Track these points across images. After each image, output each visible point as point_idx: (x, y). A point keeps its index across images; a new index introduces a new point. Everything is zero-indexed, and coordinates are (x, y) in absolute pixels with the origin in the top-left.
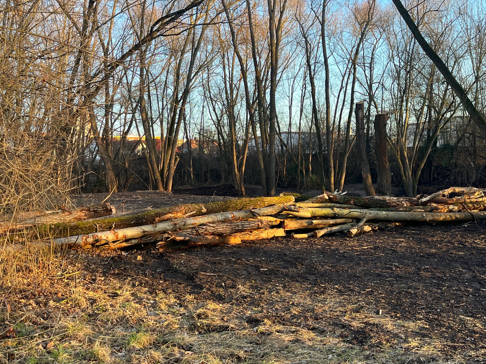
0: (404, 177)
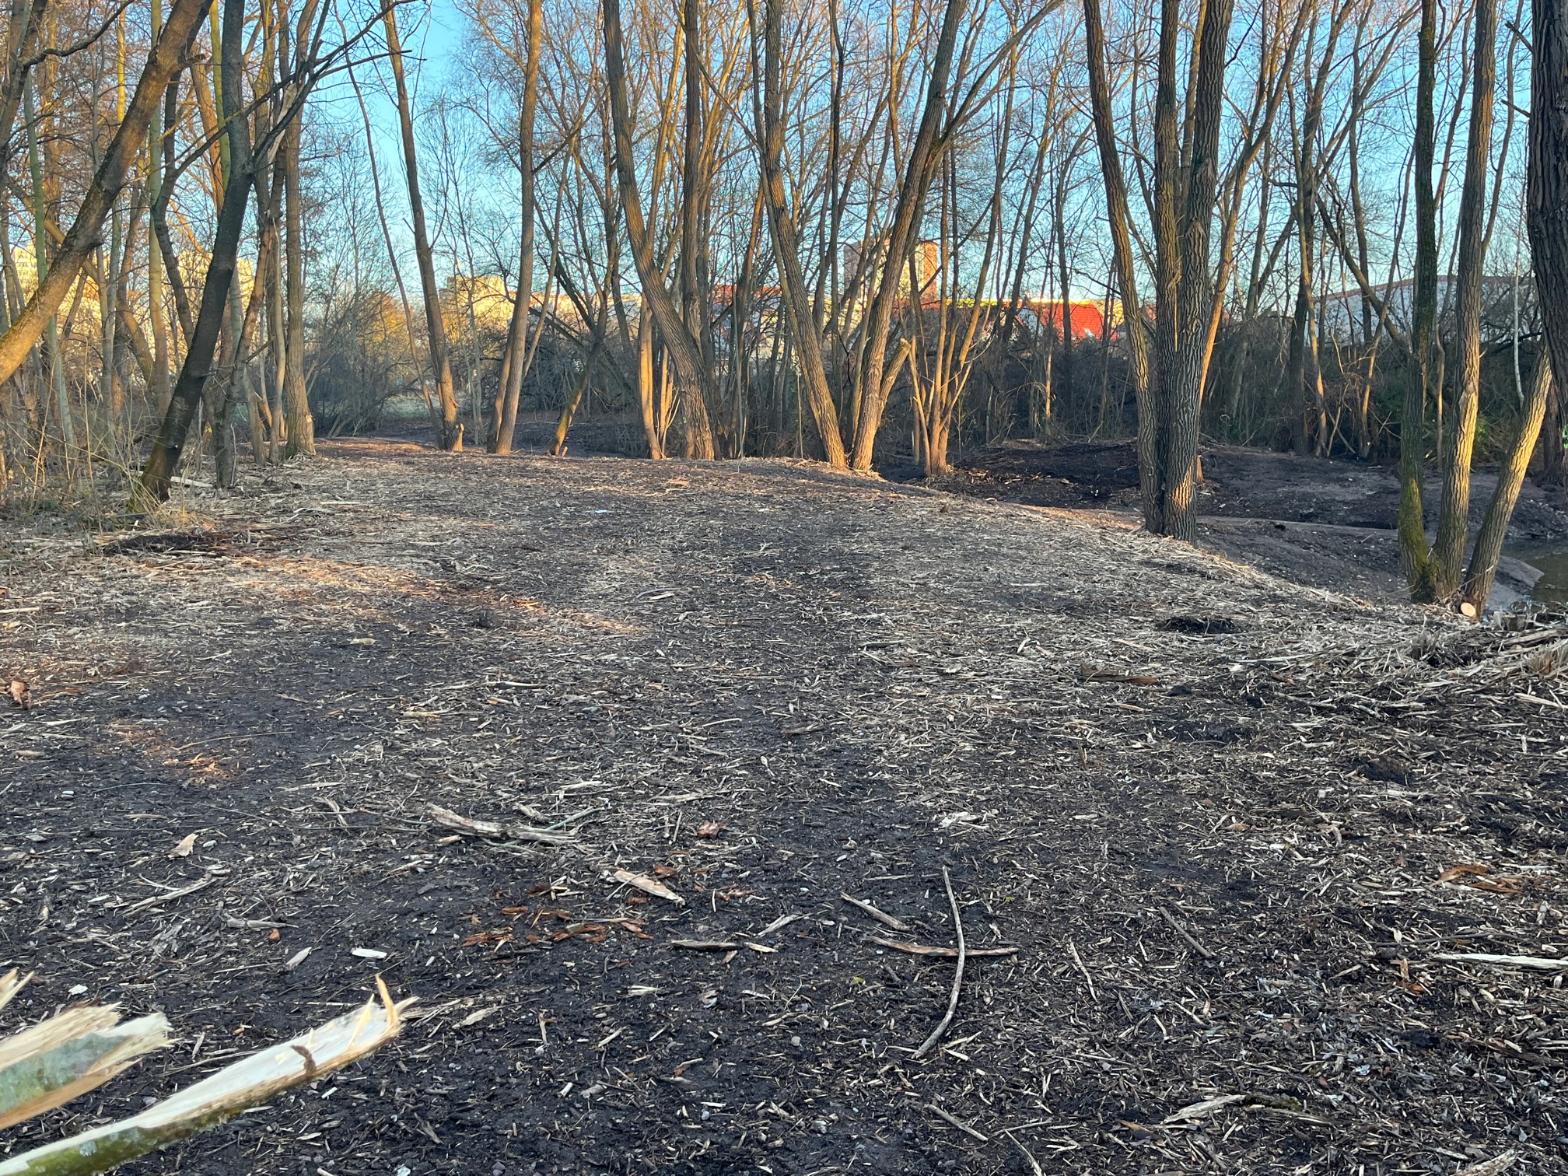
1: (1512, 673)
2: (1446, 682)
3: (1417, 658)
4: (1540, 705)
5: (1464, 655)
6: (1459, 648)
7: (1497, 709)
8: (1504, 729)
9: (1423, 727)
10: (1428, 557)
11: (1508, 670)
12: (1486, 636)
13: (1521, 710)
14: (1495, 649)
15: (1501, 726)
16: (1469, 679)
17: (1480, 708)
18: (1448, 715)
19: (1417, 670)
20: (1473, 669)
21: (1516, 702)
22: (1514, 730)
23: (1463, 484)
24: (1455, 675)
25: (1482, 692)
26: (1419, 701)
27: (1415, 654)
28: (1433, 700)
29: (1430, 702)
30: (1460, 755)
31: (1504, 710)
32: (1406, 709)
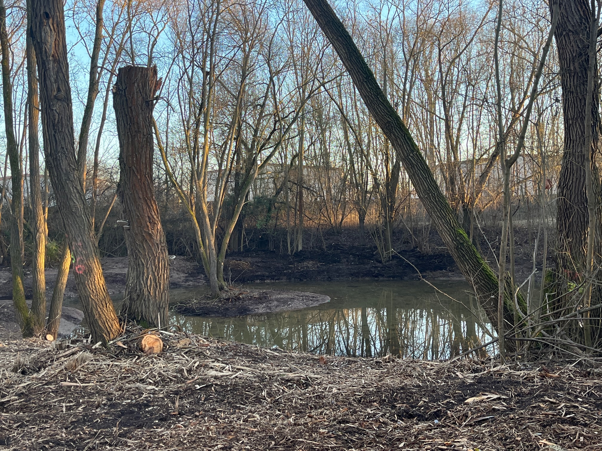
0: (202, 248)
1: (59, 372)
2: (29, 383)
3: (16, 372)
4: (71, 386)
5: (38, 366)
6: (36, 363)
7: (53, 392)
8: (55, 402)
9: (17, 409)
10: (29, 314)
11: (57, 371)
12: (49, 354)
13: (63, 390)
14: (52, 361)
15: (53, 401)
16: (40, 379)
17: (44, 393)
18: (30, 400)
19: (15, 378)
20: (43, 373)
21: (61, 387)
22: (59, 401)
23: (42, 277)
24: (33, 378)
25: (46, 384)
26: (15, 396)
27: (15, 370)
28: (22, 393)
29: (20, 395)
30: (33, 421)
31: (56, 392)
32: (9, 401)
